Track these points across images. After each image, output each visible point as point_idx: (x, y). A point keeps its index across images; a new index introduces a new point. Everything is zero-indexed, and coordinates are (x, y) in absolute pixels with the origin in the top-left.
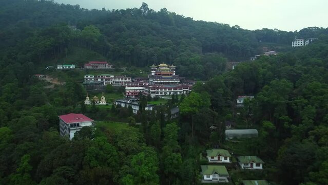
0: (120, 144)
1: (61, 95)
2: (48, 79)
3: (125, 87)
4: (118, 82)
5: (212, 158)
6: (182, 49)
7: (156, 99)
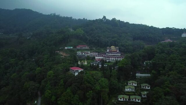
0: (94, 77)
1: (68, 60)
2: (61, 53)
3: (95, 57)
4: (92, 55)
5: (130, 84)
6: (122, 39)
7: (109, 62)
